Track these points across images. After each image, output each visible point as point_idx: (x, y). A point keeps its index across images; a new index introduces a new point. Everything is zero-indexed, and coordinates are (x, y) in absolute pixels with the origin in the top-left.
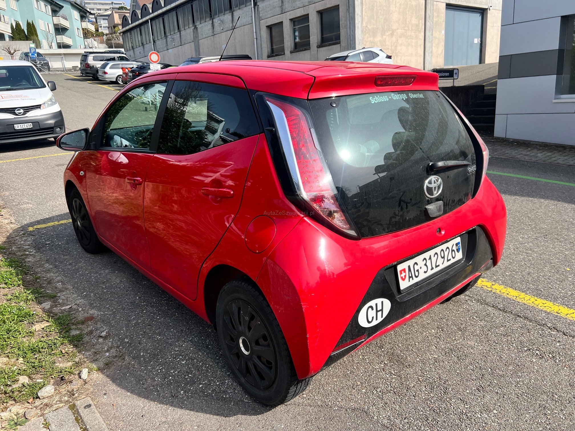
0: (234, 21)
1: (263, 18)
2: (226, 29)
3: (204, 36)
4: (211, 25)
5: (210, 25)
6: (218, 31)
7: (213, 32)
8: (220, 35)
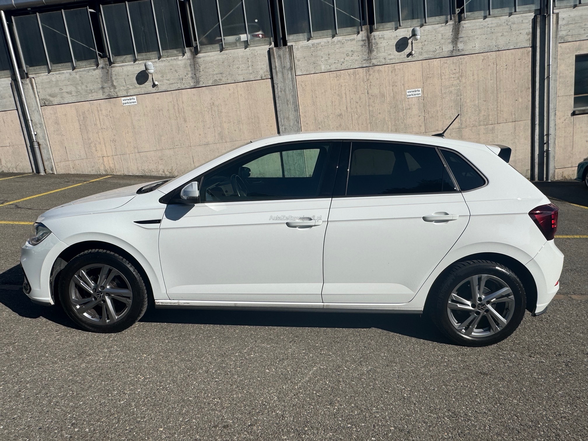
0: (461, 40)
1: (570, 39)
2: (425, 56)
3: (323, 68)
4: (362, 43)
5: (354, 42)
6: (392, 57)
7: (369, 59)
8: (397, 66)
